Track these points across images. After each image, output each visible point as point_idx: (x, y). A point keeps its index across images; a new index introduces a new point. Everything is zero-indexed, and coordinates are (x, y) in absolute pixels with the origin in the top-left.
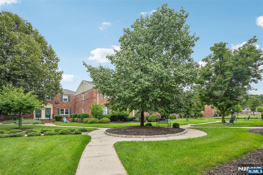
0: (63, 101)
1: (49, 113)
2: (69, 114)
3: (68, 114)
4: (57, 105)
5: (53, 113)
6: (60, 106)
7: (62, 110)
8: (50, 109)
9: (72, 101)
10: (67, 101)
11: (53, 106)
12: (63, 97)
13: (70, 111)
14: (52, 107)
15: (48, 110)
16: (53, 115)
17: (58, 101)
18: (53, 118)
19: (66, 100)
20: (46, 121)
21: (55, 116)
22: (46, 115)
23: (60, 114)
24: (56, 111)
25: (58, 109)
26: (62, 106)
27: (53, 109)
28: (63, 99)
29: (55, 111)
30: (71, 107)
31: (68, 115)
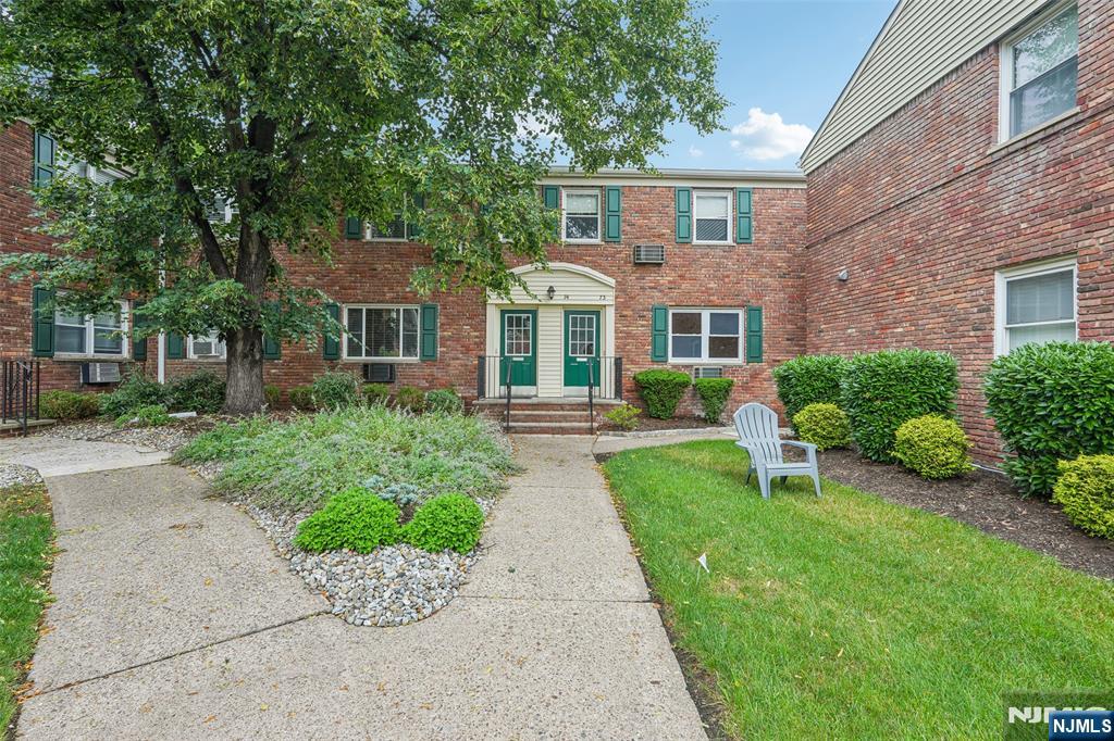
0: (695, 242)
1: (590, 352)
2: (740, 360)
3: (737, 356)
4: (650, 278)
5: (617, 347)
6: (673, 286)
7: (688, 323)
8: (598, 314)
9: (766, 238)
10: (730, 241)
11: (621, 288)
12: (690, 204)
13: (748, 329)
14: (610, 299)
15: (581, 322)
16: (618, 363)
17: (658, 242)
18: (618, 393)
19: (713, 228)
20: (565, 418)
21: (631, 370)
22: (568, 361)
23: (672, 360)
24: (641, 329)
25: (655, 309)
26: (685, 286)
27: (620, 317)
28: (689, 227)
29: (629, 335)
30: (759, 296)
31: (734, 370)
